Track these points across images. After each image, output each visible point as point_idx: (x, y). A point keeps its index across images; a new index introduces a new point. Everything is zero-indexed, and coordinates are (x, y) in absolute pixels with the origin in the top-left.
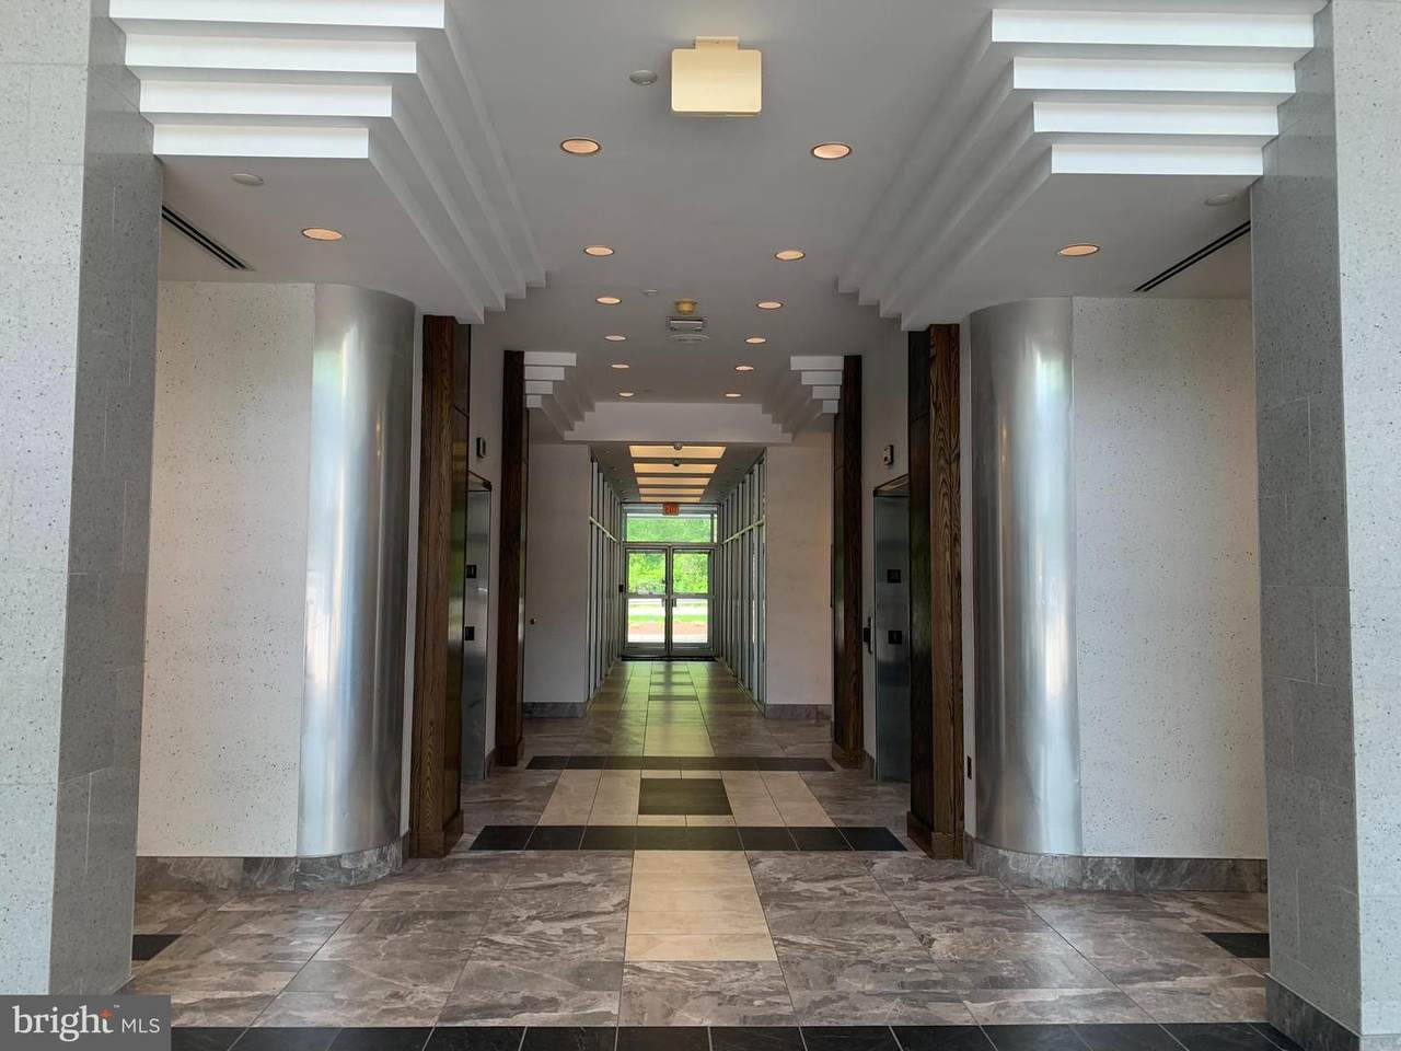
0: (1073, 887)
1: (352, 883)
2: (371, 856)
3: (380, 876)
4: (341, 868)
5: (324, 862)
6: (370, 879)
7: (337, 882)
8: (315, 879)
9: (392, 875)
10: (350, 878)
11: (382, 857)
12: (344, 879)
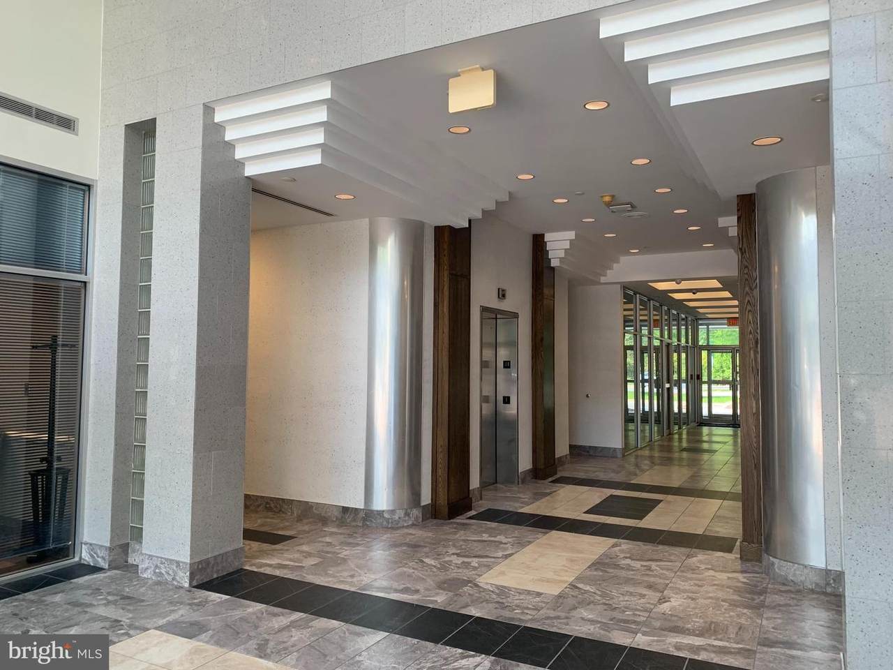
0: (818, 590)
1: (390, 526)
2: (400, 513)
3: (405, 524)
4: (383, 517)
5: (376, 512)
6: (399, 525)
7: (382, 524)
8: (371, 521)
9: (413, 525)
10: (388, 523)
11: (407, 514)
12: (385, 523)
